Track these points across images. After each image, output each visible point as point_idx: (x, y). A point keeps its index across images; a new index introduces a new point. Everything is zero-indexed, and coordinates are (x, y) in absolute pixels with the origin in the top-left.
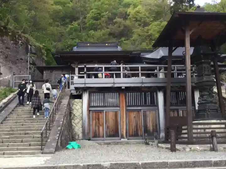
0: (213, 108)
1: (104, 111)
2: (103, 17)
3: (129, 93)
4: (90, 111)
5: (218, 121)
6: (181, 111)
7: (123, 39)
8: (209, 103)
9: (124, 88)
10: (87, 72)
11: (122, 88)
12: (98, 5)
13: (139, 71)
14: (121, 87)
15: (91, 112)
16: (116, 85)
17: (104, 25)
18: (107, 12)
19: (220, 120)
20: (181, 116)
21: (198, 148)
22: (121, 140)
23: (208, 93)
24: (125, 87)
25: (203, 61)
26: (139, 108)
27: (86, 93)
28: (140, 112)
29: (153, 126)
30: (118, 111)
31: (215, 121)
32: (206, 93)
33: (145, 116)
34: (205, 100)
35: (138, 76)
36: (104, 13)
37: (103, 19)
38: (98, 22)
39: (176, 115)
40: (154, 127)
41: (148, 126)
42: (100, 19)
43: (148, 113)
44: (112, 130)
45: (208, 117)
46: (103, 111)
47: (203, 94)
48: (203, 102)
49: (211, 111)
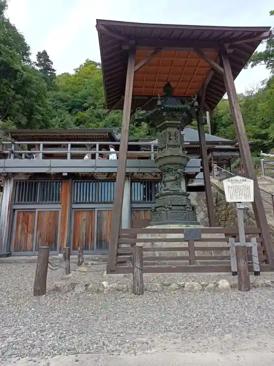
1: (37, 211)
3: (79, 184)
4: (14, 210)
5: (183, 227)
9: (66, 174)
10: (15, 152)
11: (64, 174)
13: (96, 150)
14: (61, 173)
15: (16, 212)
16: (53, 171)
21: (106, 284)
22: (57, 255)
24: (68, 173)
25: (167, 122)
27: (8, 182)
30: (58, 211)
32: (171, 177)
33: (100, 219)
34: (168, 190)
44: (47, 240)
45: (167, 218)
46: (34, 210)
47: (166, 179)
48: (164, 192)
49: (174, 208)
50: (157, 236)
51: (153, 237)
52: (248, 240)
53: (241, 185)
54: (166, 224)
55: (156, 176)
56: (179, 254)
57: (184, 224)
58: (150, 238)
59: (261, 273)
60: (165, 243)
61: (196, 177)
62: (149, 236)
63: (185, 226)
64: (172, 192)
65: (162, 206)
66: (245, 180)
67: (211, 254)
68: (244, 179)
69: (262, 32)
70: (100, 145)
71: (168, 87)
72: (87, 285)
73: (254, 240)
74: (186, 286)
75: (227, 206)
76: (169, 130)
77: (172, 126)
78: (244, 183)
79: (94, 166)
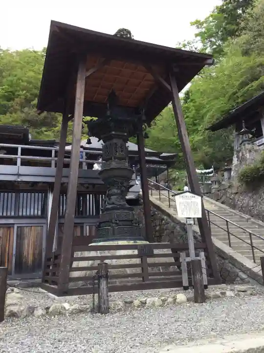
0: (125, 219)
2: (17, 98)
5: (132, 243)
6: (88, 227)
7: (44, 129)
8: (118, 209)
12: (12, 81)
13: (17, 155)
17: (18, 107)
18: (24, 92)
19: (135, 240)
20: (88, 235)
21: (67, 306)
23: (119, 191)
25: (113, 133)
26: (11, 221)
28: (12, 229)
29: (34, 254)
31: (126, 242)
32: (116, 191)
33: (20, 237)
34: (113, 204)
35: (15, 164)
36: (21, 92)
37: (17, 100)
38: (10, 103)
39: (79, 234)
40: (36, 257)
41: (25, 253)
42: (14, 100)
43: (26, 230)
45: (114, 234)
47: (110, 192)
48: (110, 206)
49: (121, 223)
50: (107, 253)
51: (103, 255)
52: (197, 255)
53: (190, 201)
54: (113, 240)
55: (88, 187)
56: (129, 271)
57: (131, 240)
58: (99, 255)
59: (208, 286)
60: (114, 260)
61: (130, 190)
62: (98, 254)
63: (133, 242)
64: (118, 206)
65: (108, 222)
66: (194, 197)
67: (160, 270)
68: (193, 195)
69: (207, 59)
70: (22, 149)
71: (112, 95)
72: (48, 308)
73: (202, 254)
74: (147, 302)
75: (162, 222)
76: (115, 141)
77: (118, 137)
78: (193, 200)
79: (16, 173)
